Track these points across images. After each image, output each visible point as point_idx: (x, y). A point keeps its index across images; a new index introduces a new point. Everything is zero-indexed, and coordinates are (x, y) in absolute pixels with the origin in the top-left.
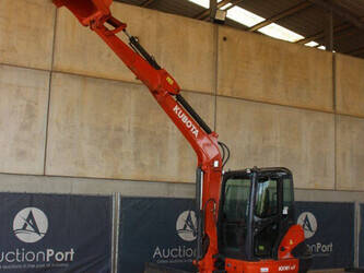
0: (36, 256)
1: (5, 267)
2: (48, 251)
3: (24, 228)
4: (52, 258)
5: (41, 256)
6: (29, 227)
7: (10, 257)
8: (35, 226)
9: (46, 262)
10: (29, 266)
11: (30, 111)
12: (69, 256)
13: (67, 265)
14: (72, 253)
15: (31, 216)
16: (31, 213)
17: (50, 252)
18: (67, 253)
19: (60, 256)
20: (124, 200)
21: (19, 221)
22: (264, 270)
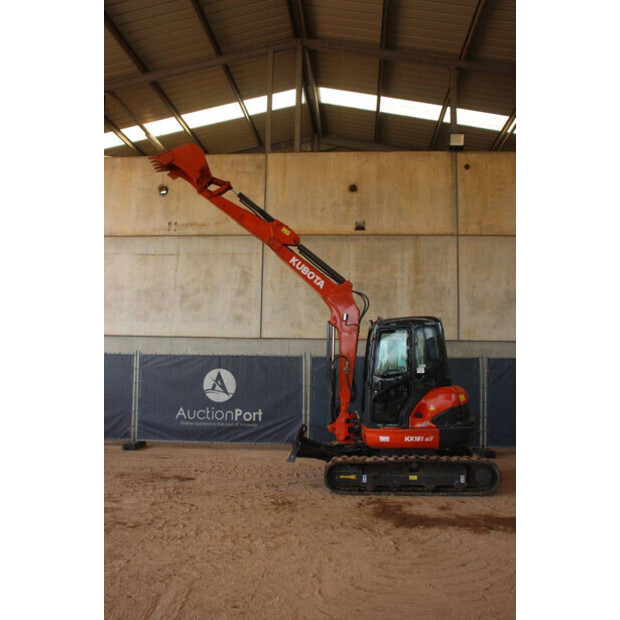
0: (224, 416)
1: (197, 424)
2: (237, 410)
3: (213, 388)
4: (241, 417)
5: (229, 414)
6: (218, 388)
7: (202, 415)
8: (223, 387)
9: (234, 421)
10: (218, 424)
11: (245, 277)
12: (257, 416)
13: (255, 425)
14: (260, 413)
15: (219, 377)
16: (219, 374)
17: (238, 412)
18: (255, 414)
19: (248, 417)
20: (315, 360)
21: (208, 381)
22: (384, 439)
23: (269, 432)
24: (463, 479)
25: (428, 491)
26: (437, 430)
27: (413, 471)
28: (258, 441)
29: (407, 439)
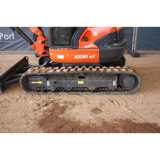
22: (61, 57)
23: (19, 45)
24: (115, 83)
25: (90, 91)
26: (98, 50)
27: (81, 78)
28: (15, 50)
29: (76, 57)
